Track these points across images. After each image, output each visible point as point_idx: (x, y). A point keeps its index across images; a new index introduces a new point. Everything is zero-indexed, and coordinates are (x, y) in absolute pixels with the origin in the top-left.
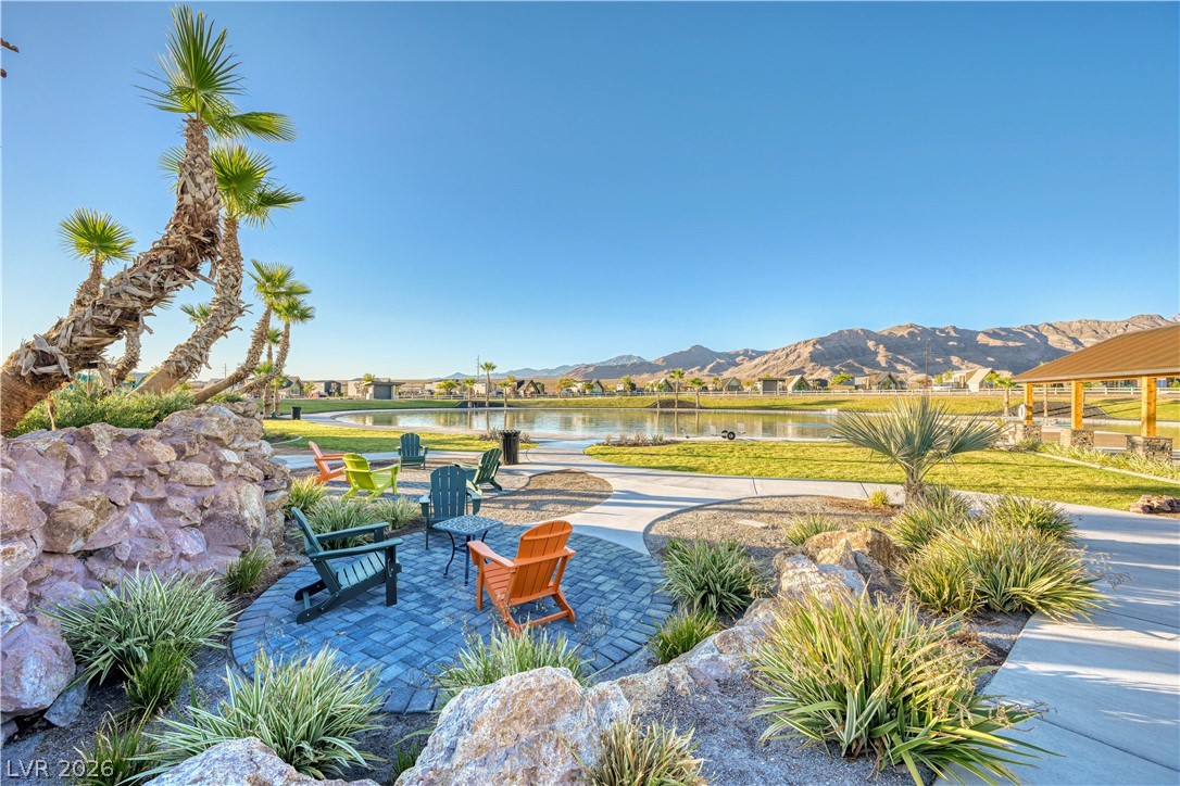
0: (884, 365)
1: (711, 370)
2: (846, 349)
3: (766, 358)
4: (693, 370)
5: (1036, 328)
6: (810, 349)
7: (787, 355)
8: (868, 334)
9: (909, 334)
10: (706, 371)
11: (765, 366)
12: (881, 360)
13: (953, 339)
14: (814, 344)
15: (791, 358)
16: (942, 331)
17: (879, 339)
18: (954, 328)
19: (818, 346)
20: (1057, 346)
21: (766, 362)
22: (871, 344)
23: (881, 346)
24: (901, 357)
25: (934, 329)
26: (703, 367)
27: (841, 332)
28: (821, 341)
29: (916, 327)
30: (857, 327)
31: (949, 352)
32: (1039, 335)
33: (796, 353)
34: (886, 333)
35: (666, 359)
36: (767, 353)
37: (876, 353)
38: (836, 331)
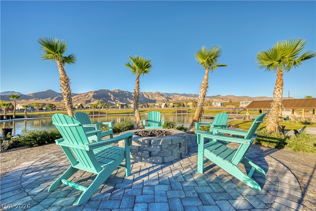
0: (113, 100)
1: (56, 99)
2: (103, 95)
3: (78, 96)
4: (48, 99)
5: (142, 93)
6: (93, 94)
7: (85, 96)
8: (109, 91)
9: (118, 92)
10: (54, 100)
11: (78, 99)
12: (112, 98)
13: (127, 94)
14: (94, 93)
15: (87, 96)
16: (125, 92)
17: (111, 93)
18: (128, 91)
19: (95, 93)
20: (145, 97)
21: (78, 97)
22: (109, 94)
23: (112, 95)
24: (117, 98)
25: (124, 91)
26: (53, 98)
27: (101, 90)
28: (96, 92)
29: (120, 90)
30: (106, 89)
31: (127, 97)
32: (143, 94)
33: (88, 95)
34: (113, 91)
35: (34, 94)
36: (78, 94)
37: (111, 97)
38: (100, 89)
